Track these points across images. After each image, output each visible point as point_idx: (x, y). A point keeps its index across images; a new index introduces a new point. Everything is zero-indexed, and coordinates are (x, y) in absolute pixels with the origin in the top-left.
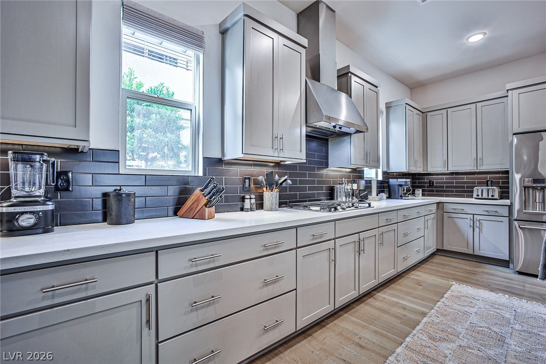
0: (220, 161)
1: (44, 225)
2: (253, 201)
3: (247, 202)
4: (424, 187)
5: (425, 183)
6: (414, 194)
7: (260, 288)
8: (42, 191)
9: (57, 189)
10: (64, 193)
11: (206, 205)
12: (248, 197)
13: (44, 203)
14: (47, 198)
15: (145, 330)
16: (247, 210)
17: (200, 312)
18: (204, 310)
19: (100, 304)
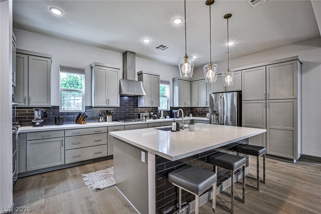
0: (91, 107)
1: (42, 124)
2: (103, 119)
3: (101, 119)
4: (194, 113)
5: (195, 111)
6: (189, 116)
7: (94, 142)
8: (41, 117)
9: (44, 116)
10: (46, 117)
11: (83, 120)
12: (101, 118)
13: (41, 120)
14: (42, 119)
15: (62, 147)
16: (101, 122)
17: (75, 145)
18: (77, 145)
19: (52, 140)
